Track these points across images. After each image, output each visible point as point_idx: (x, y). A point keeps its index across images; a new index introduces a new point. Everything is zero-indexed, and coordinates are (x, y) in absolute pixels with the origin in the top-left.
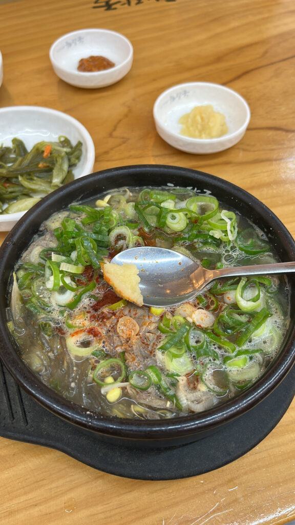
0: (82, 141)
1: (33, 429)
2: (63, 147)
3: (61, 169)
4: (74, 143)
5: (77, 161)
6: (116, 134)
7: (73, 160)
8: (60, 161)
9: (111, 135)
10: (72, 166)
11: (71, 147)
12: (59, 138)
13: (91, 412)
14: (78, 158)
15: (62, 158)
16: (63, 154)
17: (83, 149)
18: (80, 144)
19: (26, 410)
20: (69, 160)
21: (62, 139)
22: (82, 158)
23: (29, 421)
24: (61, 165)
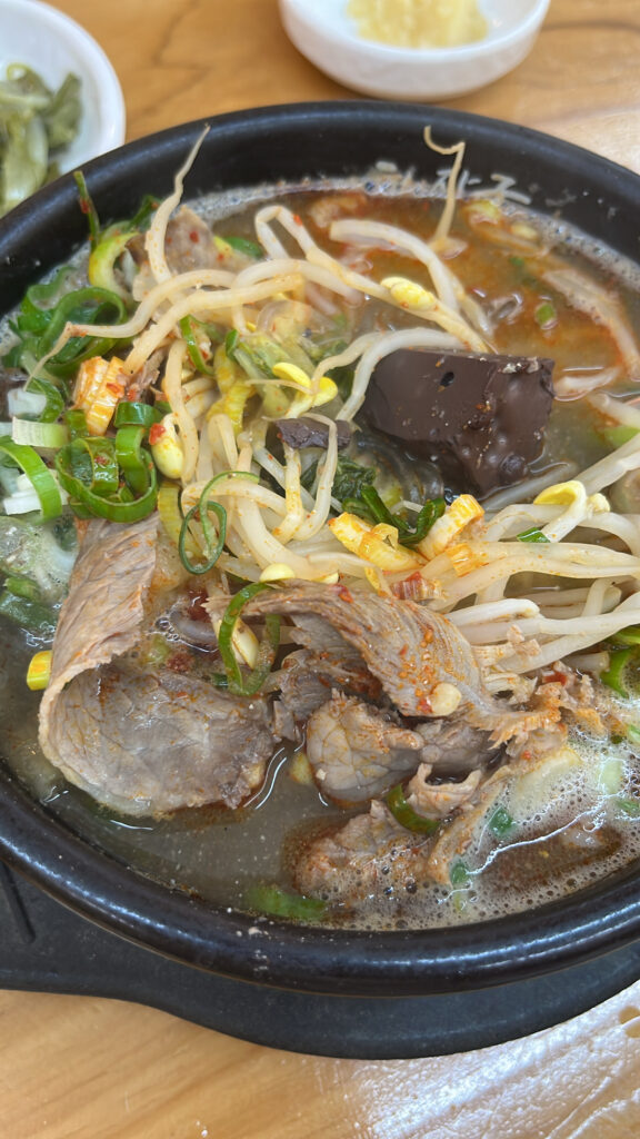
0: (78, 73)
1: (51, 949)
2: (25, 91)
3: (26, 158)
4: (54, 82)
5: (69, 134)
6: (171, 54)
7: (59, 130)
8: (19, 132)
9: (156, 60)
10: (56, 149)
11: (48, 93)
12: (9, 70)
13: (262, 926)
14: (73, 124)
15: (27, 125)
16: (27, 113)
17: (85, 96)
18: (72, 83)
19: (22, 894)
20: (48, 131)
21: (18, 74)
22: (85, 125)
23: (38, 926)
24: (25, 147)
